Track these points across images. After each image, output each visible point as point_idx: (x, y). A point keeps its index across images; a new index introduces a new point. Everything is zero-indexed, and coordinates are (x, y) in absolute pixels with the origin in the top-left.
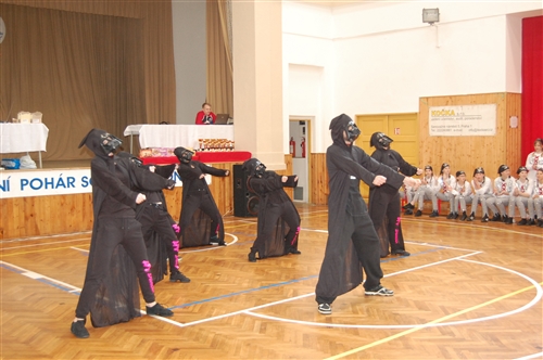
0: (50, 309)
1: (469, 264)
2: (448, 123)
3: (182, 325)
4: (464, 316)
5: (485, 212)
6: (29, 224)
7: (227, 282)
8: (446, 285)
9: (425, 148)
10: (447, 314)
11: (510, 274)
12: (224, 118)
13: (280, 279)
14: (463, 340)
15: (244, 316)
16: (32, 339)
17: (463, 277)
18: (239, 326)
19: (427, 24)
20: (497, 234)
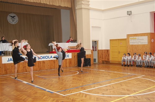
0: (30, 91)
1: (141, 79)
2: (134, 41)
3: (64, 95)
4: (140, 93)
5: (145, 65)
6: (24, 69)
7: (76, 84)
8: (135, 84)
9: (128, 48)
10: (135, 92)
11: (152, 81)
12: (75, 41)
13: (90, 83)
14: (140, 99)
15: (80, 93)
16: (25, 99)
17: (140, 82)
18: (79, 96)
19: (128, 15)
20: (149, 71)
